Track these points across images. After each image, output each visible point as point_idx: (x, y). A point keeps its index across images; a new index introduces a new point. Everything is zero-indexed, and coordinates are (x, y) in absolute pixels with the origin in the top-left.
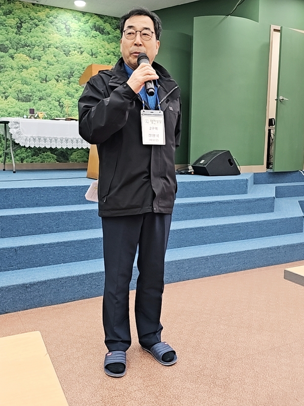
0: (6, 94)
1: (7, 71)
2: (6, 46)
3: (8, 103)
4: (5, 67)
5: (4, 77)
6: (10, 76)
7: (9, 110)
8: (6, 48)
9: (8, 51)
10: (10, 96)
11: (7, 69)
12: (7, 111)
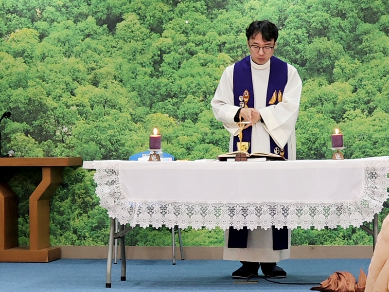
0: (371, 104)
1: (374, 58)
2: (375, 10)
3: (375, 123)
4: (371, 51)
5: (369, 70)
6: (381, 67)
7: (376, 136)
8: (375, 13)
9: (378, 19)
10: (379, 109)
11: (375, 55)
12: (370, 138)
